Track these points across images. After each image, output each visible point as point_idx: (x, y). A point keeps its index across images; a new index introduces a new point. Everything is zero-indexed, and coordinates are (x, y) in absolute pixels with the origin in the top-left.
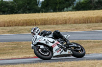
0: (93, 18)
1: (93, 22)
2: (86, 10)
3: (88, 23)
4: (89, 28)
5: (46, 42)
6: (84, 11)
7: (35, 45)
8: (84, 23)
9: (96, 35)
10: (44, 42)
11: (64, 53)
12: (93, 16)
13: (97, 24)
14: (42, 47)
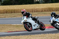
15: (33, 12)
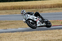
0: (9, 7)
1: (9, 10)
2: (5, 2)
3: (6, 10)
4: (7, 13)
5: (33, 18)
6: (3, 3)
7: (27, 20)
8: (3, 10)
9: (11, 17)
10: (32, 18)
11: (42, 25)
12: (9, 6)
13: (11, 11)
14: (31, 21)
15: (41, 8)
